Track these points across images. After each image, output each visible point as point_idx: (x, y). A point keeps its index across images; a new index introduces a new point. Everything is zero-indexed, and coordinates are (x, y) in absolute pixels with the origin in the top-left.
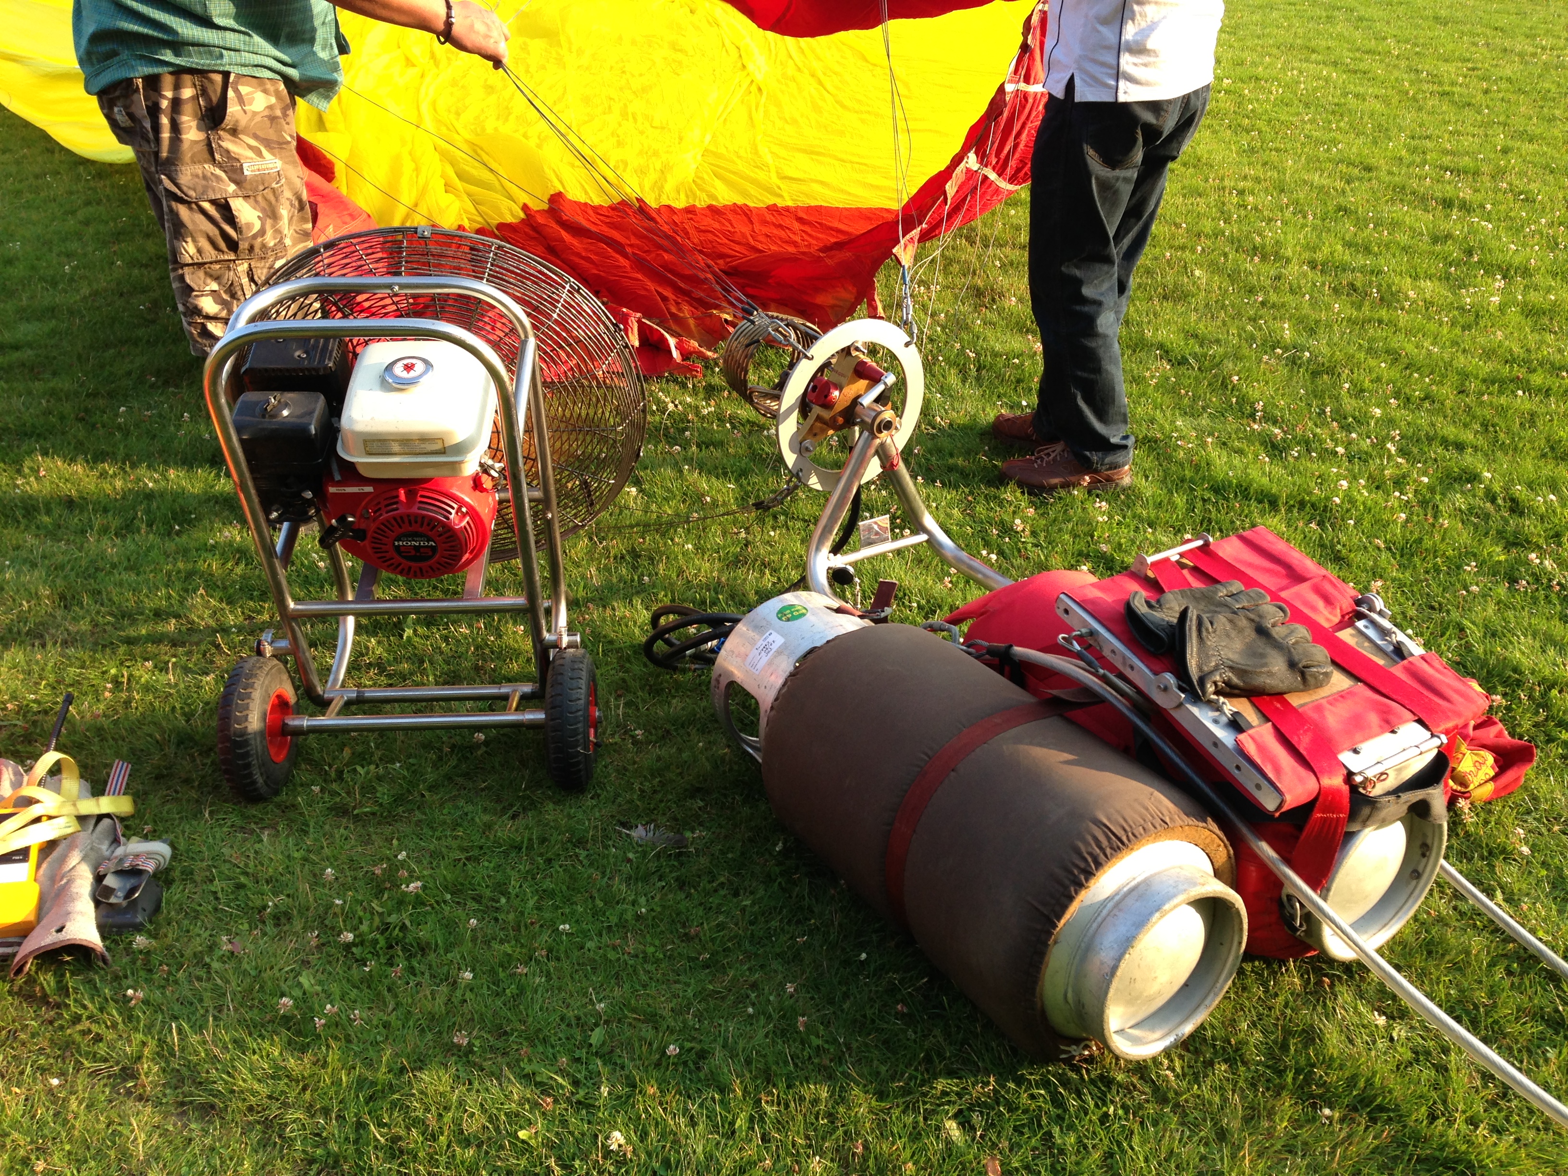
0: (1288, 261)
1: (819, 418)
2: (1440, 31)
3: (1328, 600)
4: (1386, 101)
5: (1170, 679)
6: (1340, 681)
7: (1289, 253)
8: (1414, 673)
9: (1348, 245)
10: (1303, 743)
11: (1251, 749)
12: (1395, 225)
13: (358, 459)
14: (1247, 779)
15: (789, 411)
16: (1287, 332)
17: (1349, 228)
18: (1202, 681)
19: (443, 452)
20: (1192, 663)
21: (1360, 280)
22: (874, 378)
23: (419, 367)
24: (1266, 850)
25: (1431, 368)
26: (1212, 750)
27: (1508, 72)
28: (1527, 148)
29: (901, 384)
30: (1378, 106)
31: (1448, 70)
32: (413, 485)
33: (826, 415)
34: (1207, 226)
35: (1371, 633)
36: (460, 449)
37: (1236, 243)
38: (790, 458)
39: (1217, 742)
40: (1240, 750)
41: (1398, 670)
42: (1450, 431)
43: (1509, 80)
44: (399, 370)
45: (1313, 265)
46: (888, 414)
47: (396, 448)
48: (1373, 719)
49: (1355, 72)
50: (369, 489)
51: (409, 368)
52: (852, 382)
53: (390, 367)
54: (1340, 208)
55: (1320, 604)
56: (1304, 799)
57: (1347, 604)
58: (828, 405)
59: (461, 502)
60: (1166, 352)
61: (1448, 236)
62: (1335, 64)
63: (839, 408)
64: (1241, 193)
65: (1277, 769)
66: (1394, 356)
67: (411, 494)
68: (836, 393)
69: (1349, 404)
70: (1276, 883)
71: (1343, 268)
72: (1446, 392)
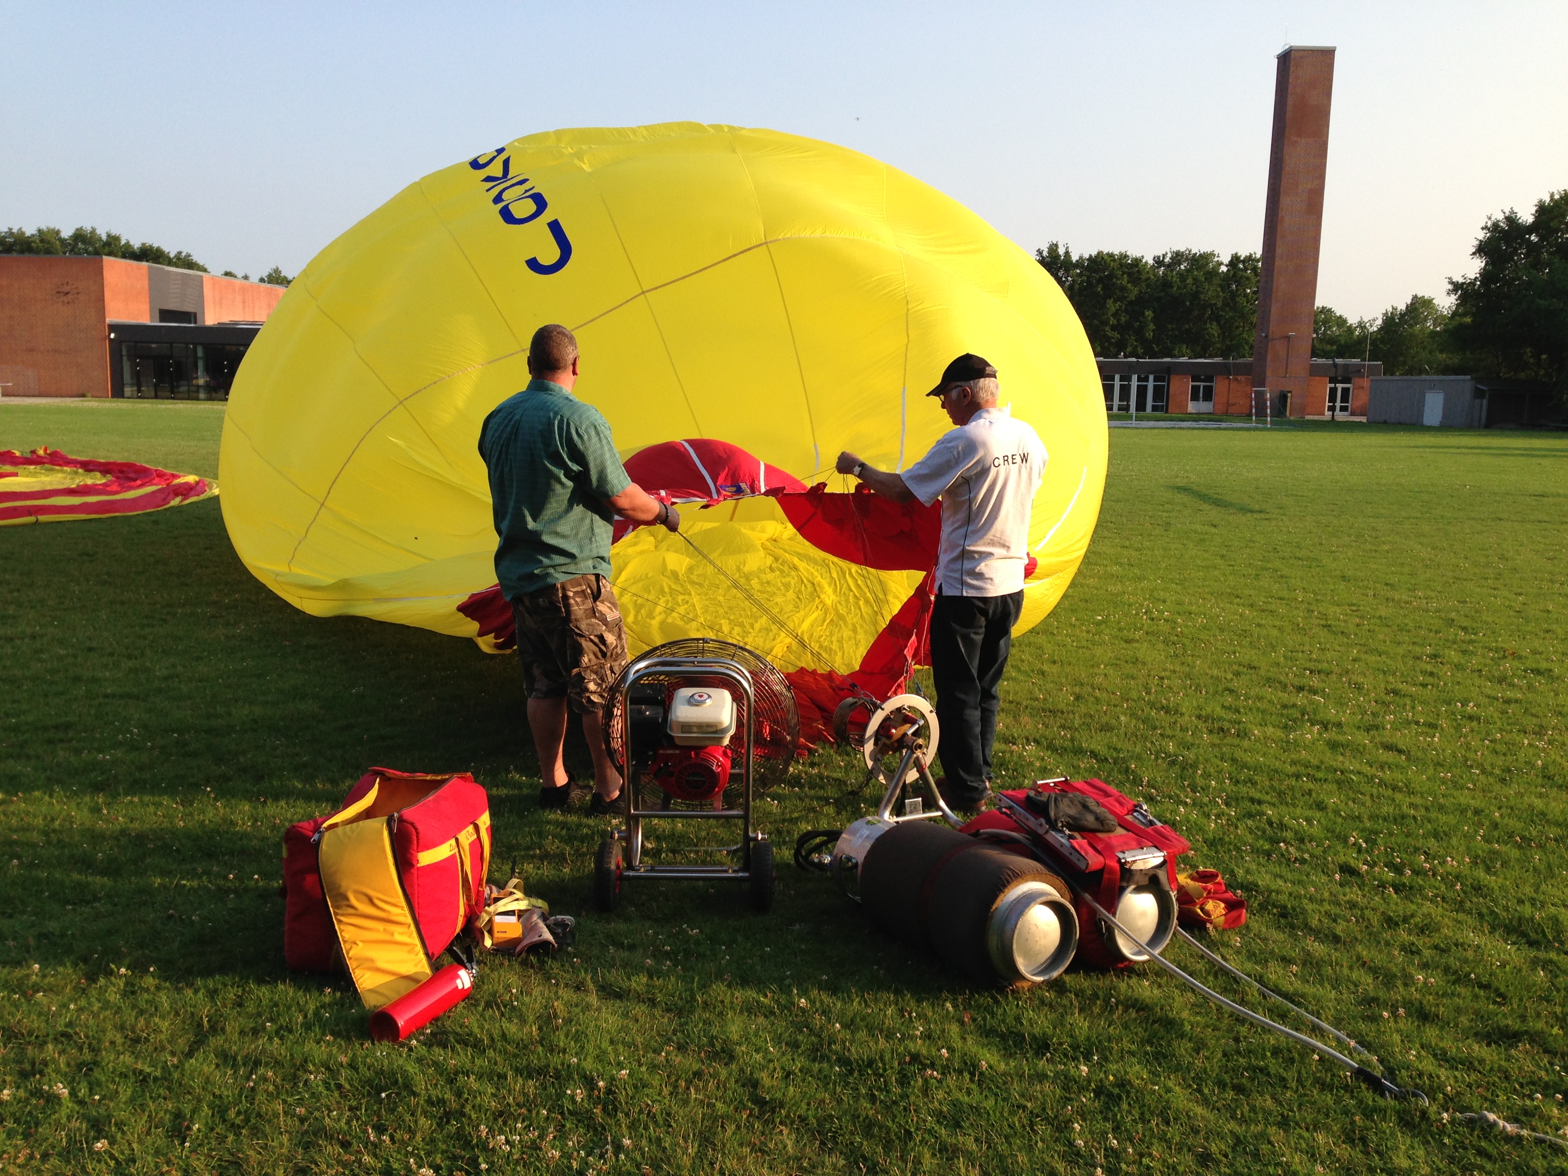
0: (1182, 714)
1: (884, 744)
2: (1342, 586)
3: (1121, 804)
4: (1281, 629)
5: (1043, 820)
6: (1120, 831)
7: (1184, 710)
8: (1157, 831)
9: (1223, 707)
10: (1099, 847)
11: (1076, 846)
12: (1260, 698)
13: (676, 734)
14: (1074, 858)
15: (870, 738)
16: (1171, 747)
17: (1229, 699)
18: (1056, 820)
19: (716, 732)
20: (1052, 814)
21: (1226, 725)
22: (913, 722)
23: (706, 696)
24: (1088, 897)
25: (1257, 768)
26: (1058, 847)
27: (1383, 614)
28: (1372, 658)
29: (927, 726)
30: (1275, 632)
31: (1333, 610)
32: (698, 749)
33: (888, 742)
34: (1134, 695)
35: (1140, 817)
36: (724, 731)
37: (1152, 705)
38: (870, 764)
39: (1062, 845)
40: (1073, 847)
41: (1149, 830)
42: (1257, 795)
43: (1380, 617)
44: (696, 697)
45: (1199, 717)
46: (920, 741)
47: (695, 729)
48: (1134, 843)
49: (1263, 611)
50: (678, 752)
51: (701, 696)
52: (902, 725)
53: (692, 696)
54: (1227, 689)
55: (1117, 805)
56: (1099, 867)
57: (1130, 807)
58: (889, 736)
59: (719, 761)
60: (1094, 754)
61: (1294, 706)
62: (1252, 605)
63: (895, 738)
64: (1162, 678)
65: (1086, 853)
66: (1234, 760)
67: (696, 754)
68: (894, 731)
69: (1200, 782)
70: (1093, 912)
71: (1220, 719)
72: (1262, 780)
